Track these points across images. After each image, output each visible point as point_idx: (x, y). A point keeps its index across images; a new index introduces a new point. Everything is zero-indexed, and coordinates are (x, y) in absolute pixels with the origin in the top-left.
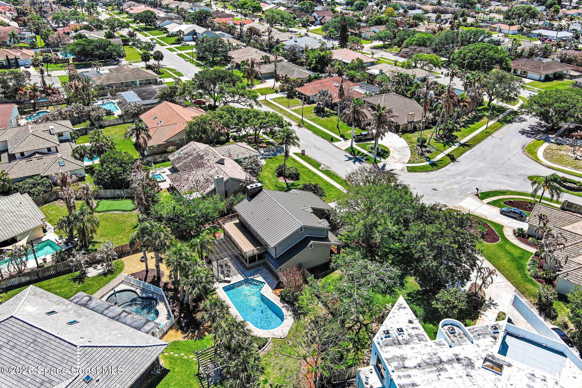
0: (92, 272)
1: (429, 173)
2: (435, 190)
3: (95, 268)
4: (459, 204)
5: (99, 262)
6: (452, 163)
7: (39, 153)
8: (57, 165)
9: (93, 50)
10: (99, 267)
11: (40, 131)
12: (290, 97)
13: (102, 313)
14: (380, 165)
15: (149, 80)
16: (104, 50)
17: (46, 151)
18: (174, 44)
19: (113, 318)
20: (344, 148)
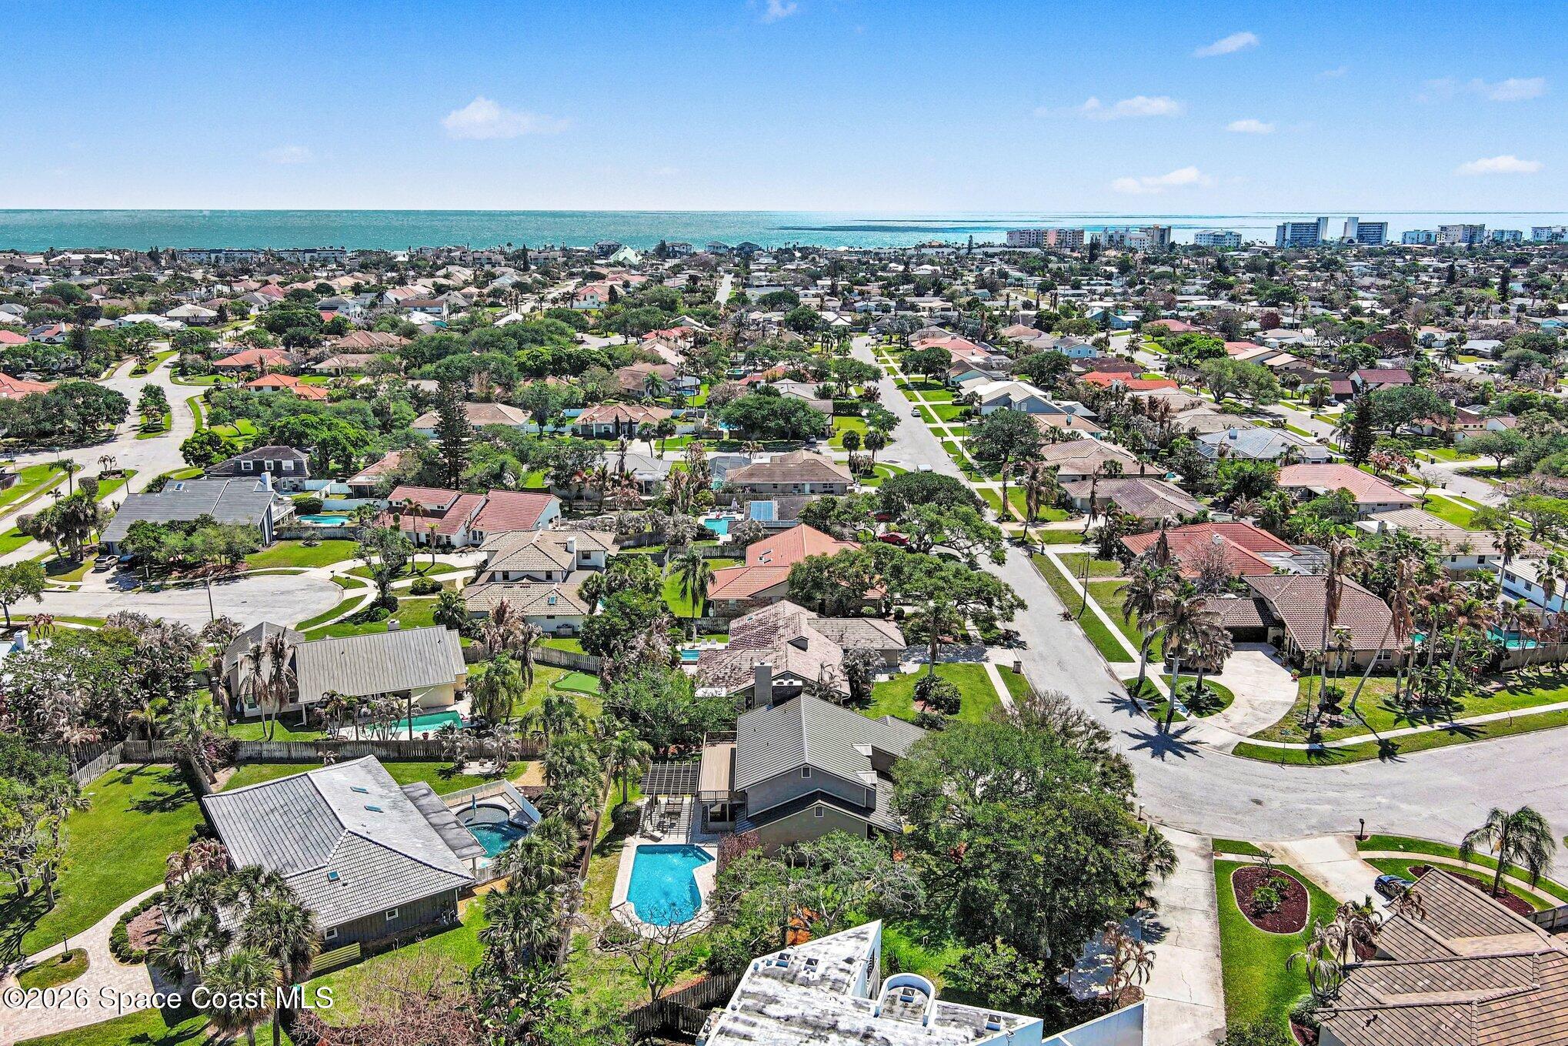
0: (473, 768)
1: (1286, 767)
2: (1258, 802)
3: (482, 765)
4: (1286, 844)
5: (490, 757)
6: (1378, 761)
7: (529, 577)
8: (544, 602)
9: (765, 418)
10: (489, 765)
11: (551, 542)
12: (1105, 554)
13: (425, 816)
14: (1175, 727)
15: (831, 486)
16: (788, 420)
17: (543, 576)
18: (952, 420)
19: (433, 825)
20: (1123, 678)
